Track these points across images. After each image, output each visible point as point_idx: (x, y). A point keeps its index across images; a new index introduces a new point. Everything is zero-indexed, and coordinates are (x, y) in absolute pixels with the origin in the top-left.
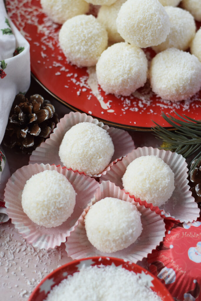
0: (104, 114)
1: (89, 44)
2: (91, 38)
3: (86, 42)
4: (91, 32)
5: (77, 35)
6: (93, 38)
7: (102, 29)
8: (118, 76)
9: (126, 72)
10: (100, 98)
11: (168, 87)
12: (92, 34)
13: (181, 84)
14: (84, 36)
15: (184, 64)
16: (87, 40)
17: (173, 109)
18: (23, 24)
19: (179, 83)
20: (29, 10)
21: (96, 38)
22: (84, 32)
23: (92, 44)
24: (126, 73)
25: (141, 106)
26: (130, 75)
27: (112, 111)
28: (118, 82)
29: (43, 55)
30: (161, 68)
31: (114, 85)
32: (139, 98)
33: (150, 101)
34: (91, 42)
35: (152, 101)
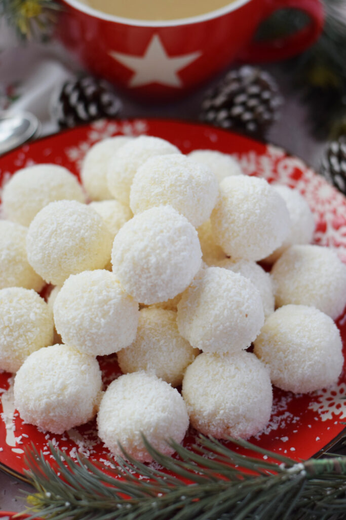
1: (16, 334)
2: (19, 326)
3: (11, 331)
4: (22, 316)
6: (23, 326)
8: (41, 396)
9: (55, 390)
11: (116, 432)
12: (23, 319)
14: (9, 320)
15: (152, 400)
16: (13, 327)
19: (134, 427)
21: (28, 327)
22: (10, 313)
23: (20, 336)
24: (54, 393)
25: (73, 455)
26: (61, 398)
28: (40, 405)
30: (115, 398)
31: (34, 409)
32: (75, 441)
33: (92, 452)
34: (19, 333)
35: (95, 452)
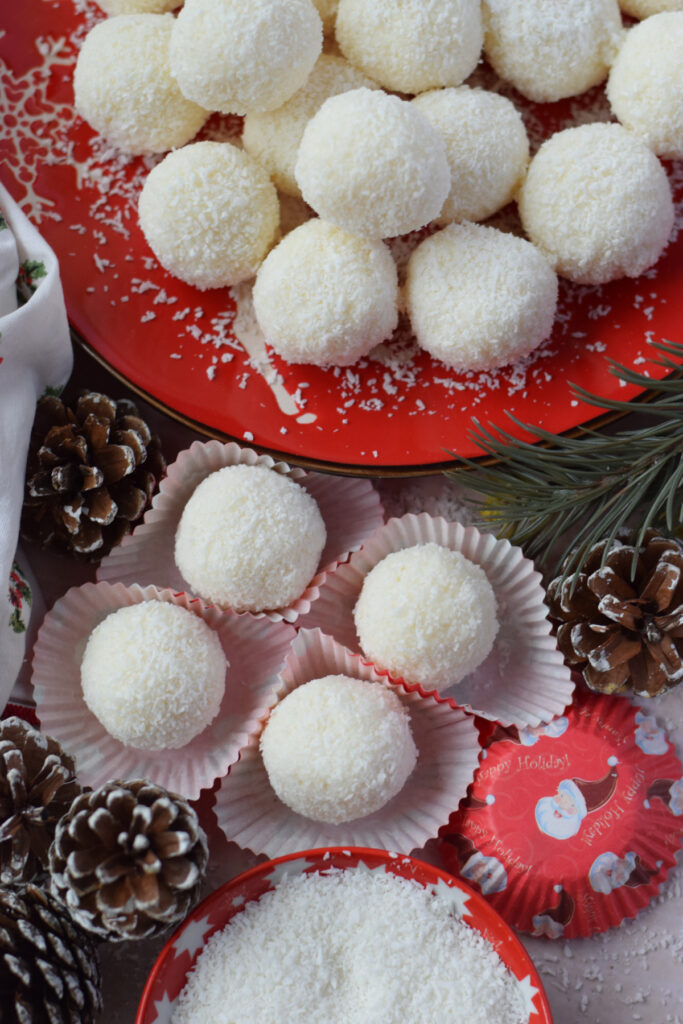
0: (287, 433)
1: (227, 236)
2: (229, 221)
3: (216, 233)
4: (228, 203)
5: (189, 219)
6: (234, 221)
7: (259, 186)
8: (315, 332)
9: (337, 317)
10: (272, 378)
11: (458, 346)
12: (230, 209)
13: (492, 338)
14: (209, 217)
15: (499, 280)
16: (218, 227)
17: (482, 390)
18: (32, 169)
19: (487, 335)
20: (46, 118)
21: (243, 219)
22: (207, 207)
23: (234, 236)
24: (336, 321)
25: (390, 390)
26: (349, 325)
27: (308, 419)
28: (317, 345)
29: (101, 263)
30: (436, 292)
31: (308, 351)
32: (382, 363)
34: (231, 233)
35: (420, 369)
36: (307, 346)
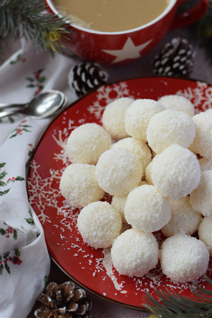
0: (117, 295)
1: (105, 229)
2: (106, 224)
3: (102, 228)
4: (106, 219)
5: (94, 222)
6: (108, 224)
7: (116, 214)
8: (131, 262)
9: (139, 257)
10: (113, 278)
11: (176, 271)
12: (107, 220)
13: (188, 269)
14: (100, 222)
15: (191, 250)
16: (103, 226)
17: (182, 289)
18: (44, 207)
19: (186, 267)
20: (50, 193)
21: (111, 224)
22: (100, 219)
23: (108, 229)
24: (138, 258)
25: (152, 286)
26: (142, 260)
28: (132, 266)
29: (62, 237)
30: (170, 253)
31: (128, 269)
32: (150, 278)
33: (161, 282)
34: (107, 228)
35: (162, 281)
36: (128, 267)
